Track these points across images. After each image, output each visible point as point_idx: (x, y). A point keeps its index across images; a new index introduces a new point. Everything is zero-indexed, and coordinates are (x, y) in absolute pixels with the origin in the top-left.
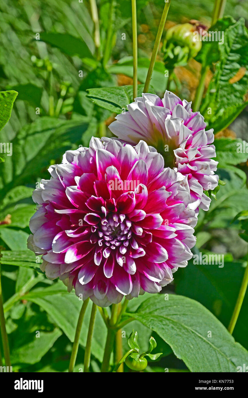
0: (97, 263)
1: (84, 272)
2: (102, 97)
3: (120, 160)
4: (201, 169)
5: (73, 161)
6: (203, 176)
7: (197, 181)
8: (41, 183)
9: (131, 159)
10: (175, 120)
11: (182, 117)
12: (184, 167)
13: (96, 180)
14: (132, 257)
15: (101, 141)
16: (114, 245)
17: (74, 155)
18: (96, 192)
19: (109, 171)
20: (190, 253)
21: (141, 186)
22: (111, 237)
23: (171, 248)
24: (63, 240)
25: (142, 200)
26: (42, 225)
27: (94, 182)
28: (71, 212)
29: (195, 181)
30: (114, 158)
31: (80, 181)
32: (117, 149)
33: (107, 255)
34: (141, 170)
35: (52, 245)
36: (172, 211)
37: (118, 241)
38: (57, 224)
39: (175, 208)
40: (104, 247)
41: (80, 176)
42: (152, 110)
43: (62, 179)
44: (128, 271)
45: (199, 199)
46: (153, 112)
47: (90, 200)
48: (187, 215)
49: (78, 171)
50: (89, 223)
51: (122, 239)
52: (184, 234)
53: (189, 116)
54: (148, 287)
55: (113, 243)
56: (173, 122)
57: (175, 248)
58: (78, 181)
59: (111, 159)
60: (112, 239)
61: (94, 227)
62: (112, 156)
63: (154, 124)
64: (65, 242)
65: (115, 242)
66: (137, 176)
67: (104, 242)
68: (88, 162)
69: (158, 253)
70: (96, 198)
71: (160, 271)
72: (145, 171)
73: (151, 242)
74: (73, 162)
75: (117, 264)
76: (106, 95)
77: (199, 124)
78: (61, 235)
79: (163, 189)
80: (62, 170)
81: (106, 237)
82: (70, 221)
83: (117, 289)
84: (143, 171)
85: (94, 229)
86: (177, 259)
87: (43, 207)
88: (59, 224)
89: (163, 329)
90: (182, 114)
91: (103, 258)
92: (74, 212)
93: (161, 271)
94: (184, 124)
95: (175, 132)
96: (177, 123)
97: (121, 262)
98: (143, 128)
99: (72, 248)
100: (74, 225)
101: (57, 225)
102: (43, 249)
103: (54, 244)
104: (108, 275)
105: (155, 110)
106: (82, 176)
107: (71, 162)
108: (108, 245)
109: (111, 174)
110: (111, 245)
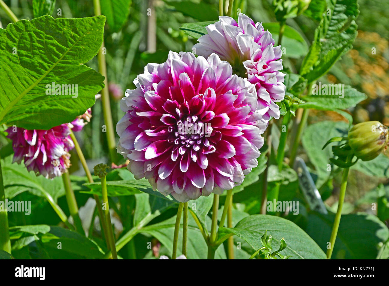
0: (174, 159)
1: (164, 168)
2: (193, 29)
3: (193, 69)
4: (269, 79)
5: (153, 71)
6: (272, 86)
7: (265, 89)
8: (127, 93)
9: (203, 68)
10: (245, 37)
11: (252, 35)
12: (253, 77)
13: (171, 86)
14: (204, 153)
15: (179, 55)
16: (189, 144)
17: (154, 67)
18: (171, 96)
19: (182, 77)
20: (258, 151)
21: (210, 90)
22: (186, 136)
23: (240, 147)
24: (145, 140)
25: (212, 103)
26: (127, 128)
27: (169, 88)
28: (150, 114)
29: (263, 90)
30: (188, 67)
31: (157, 87)
32: (191, 60)
33: (182, 152)
34: (210, 77)
35: (134, 144)
36: (239, 113)
37: (192, 140)
38: (139, 126)
39: (242, 111)
40: (180, 145)
41: (157, 83)
42: (226, 29)
43: (143, 88)
44: (201, 167)
45: (268, 106)
46: (227, 31)
47: (167, 103)
48: (255, 118)
49: (156, 79)
50: (165, 124)
51: (195, 138)
52: (252, 134)
53: (258, 33)
54: (222, 184)
55: (188, 141)
56: (243, 39)
57: (244, 147)
58: (156, 87)
59: (185, 67)
60: (187, 138)
61: (171, 127)
62: (186, 65)
63: (230, 43)
64: (146, 142)
65: (189, 141)
66: (208, 82)
67: (180, 141)
68: (166, 72)
69: (228, 151)
70: (171, 101)
71: (230, 168)
72: (214, 77)
73: (221, 139)
74: (153, 73)
75: (191, 160)
76: (198, 27)
77: (268, 40)
78: (142, 135)
79: (230, 93)
80: (143, 79)
81: (181, 136)
82: (150, 123)
83: (193, 183)
84: (212, 78)
85: (170, 129)
86: (247, 158)
87: (128, 113)
88: (141, 125)
89: (252, 238)
90: (252, 32)
91: (179, 155)
92: (153, 115)
93: (232, 168)
94: (255, 41)
95: (246, 48)
96: (247, 39)
97: (194, 158)
98: (222, 48)
99: (152, 146)
100: (153, 127)
101: (139, 128)
102: (128, 149)
103: (136, 143)
104: (184, 170)
105: (229, 29)
106: (159, 83)
107: (151, 73)
108: (183, 143)
109: (184, 81)
110: (186, 143)
